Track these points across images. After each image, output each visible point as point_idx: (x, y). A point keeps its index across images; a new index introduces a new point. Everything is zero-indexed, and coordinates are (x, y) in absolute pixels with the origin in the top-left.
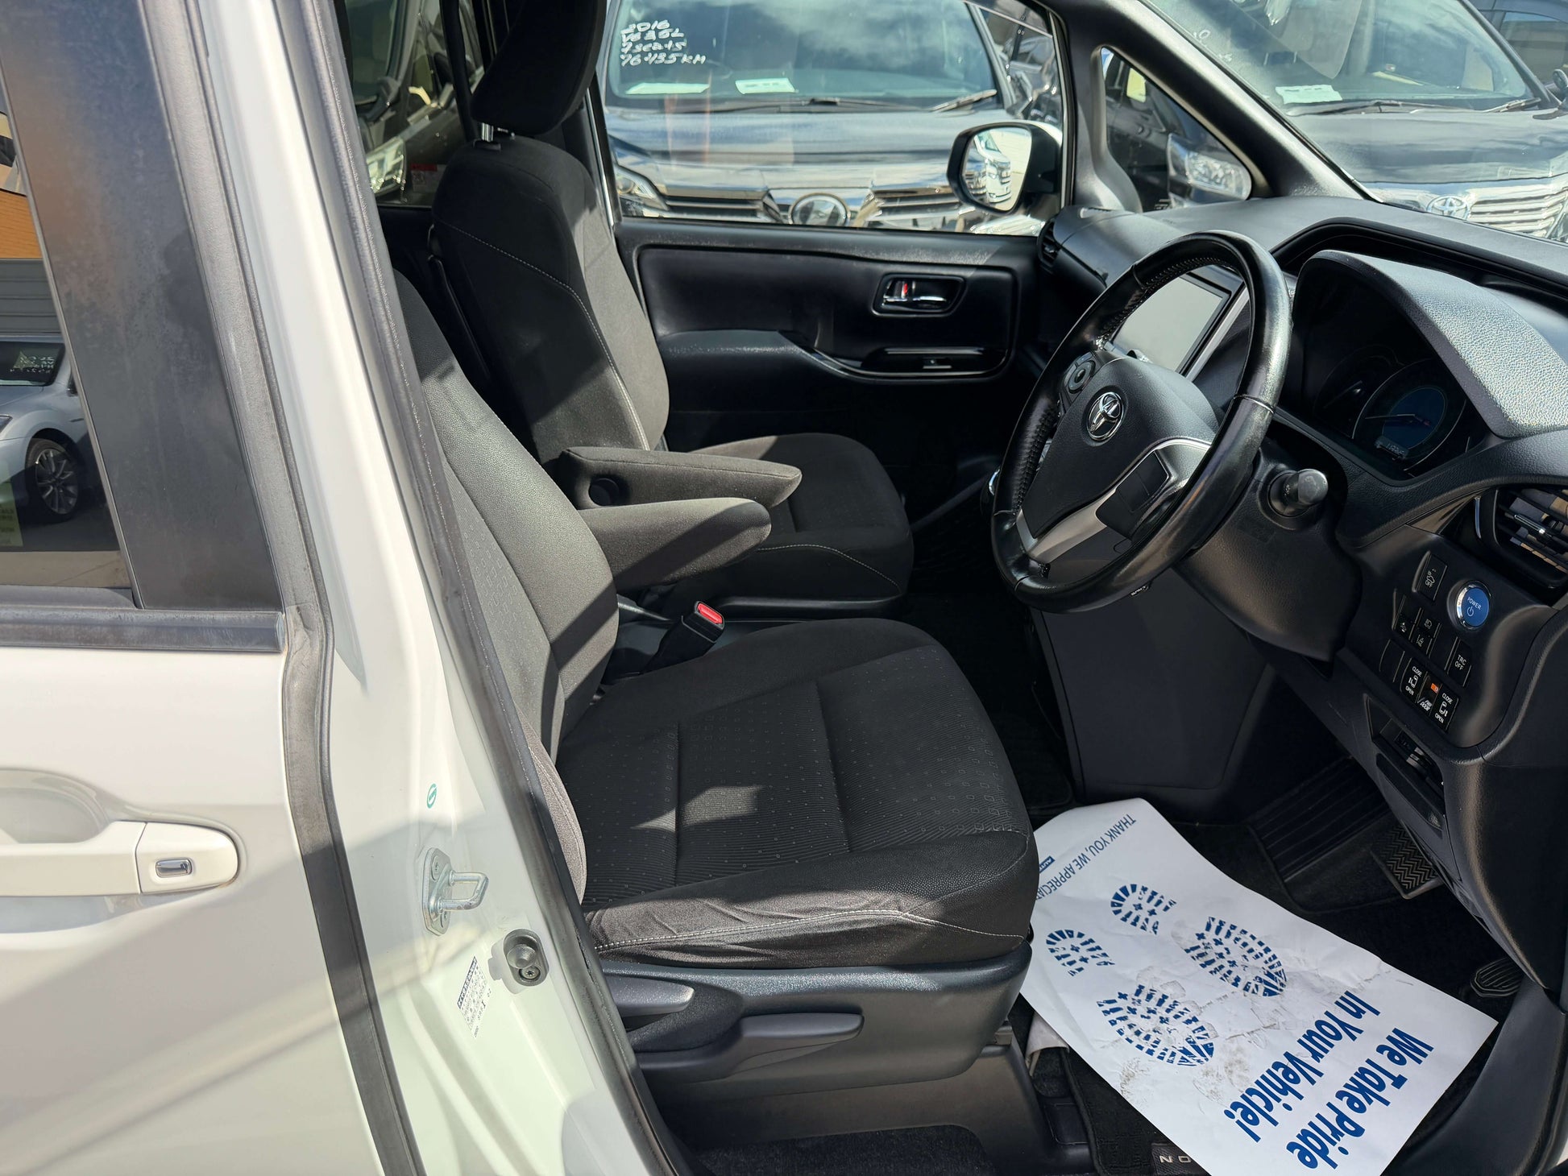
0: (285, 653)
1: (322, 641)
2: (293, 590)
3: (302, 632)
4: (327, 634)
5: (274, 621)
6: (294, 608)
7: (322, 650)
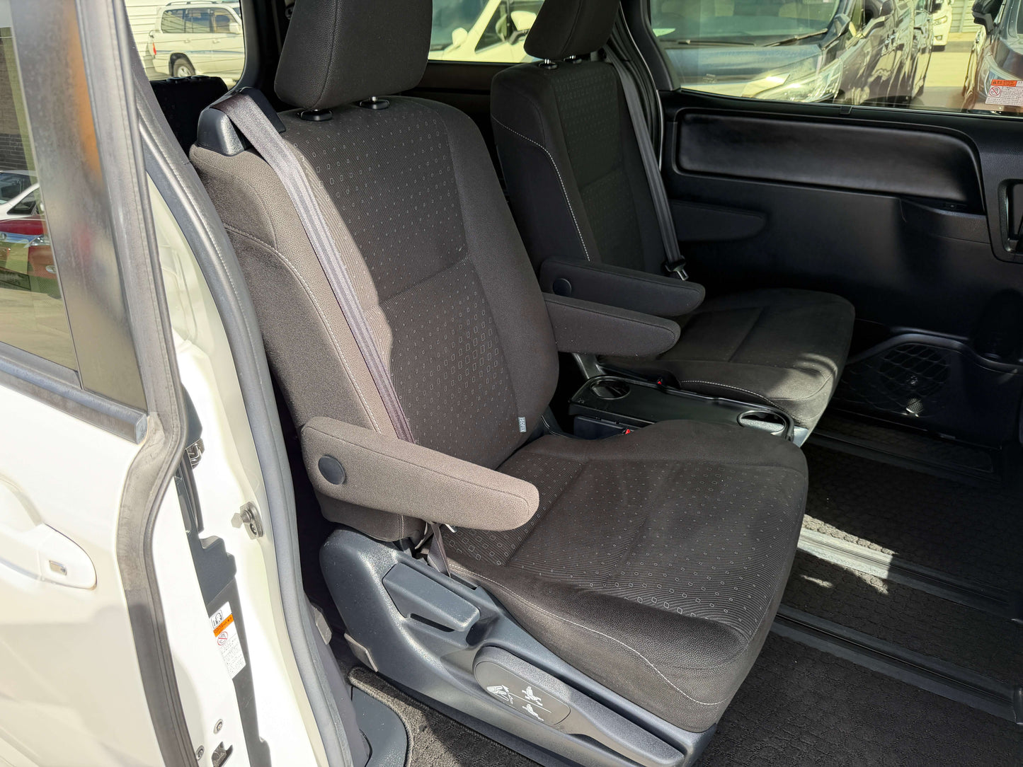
0: (141, 445)
1: (176, 441)
2: (156, 401)
3: (160, 433)
4: (181, 438)
5: (137, 420)
6: (155, 414)
7: (173, 448)
